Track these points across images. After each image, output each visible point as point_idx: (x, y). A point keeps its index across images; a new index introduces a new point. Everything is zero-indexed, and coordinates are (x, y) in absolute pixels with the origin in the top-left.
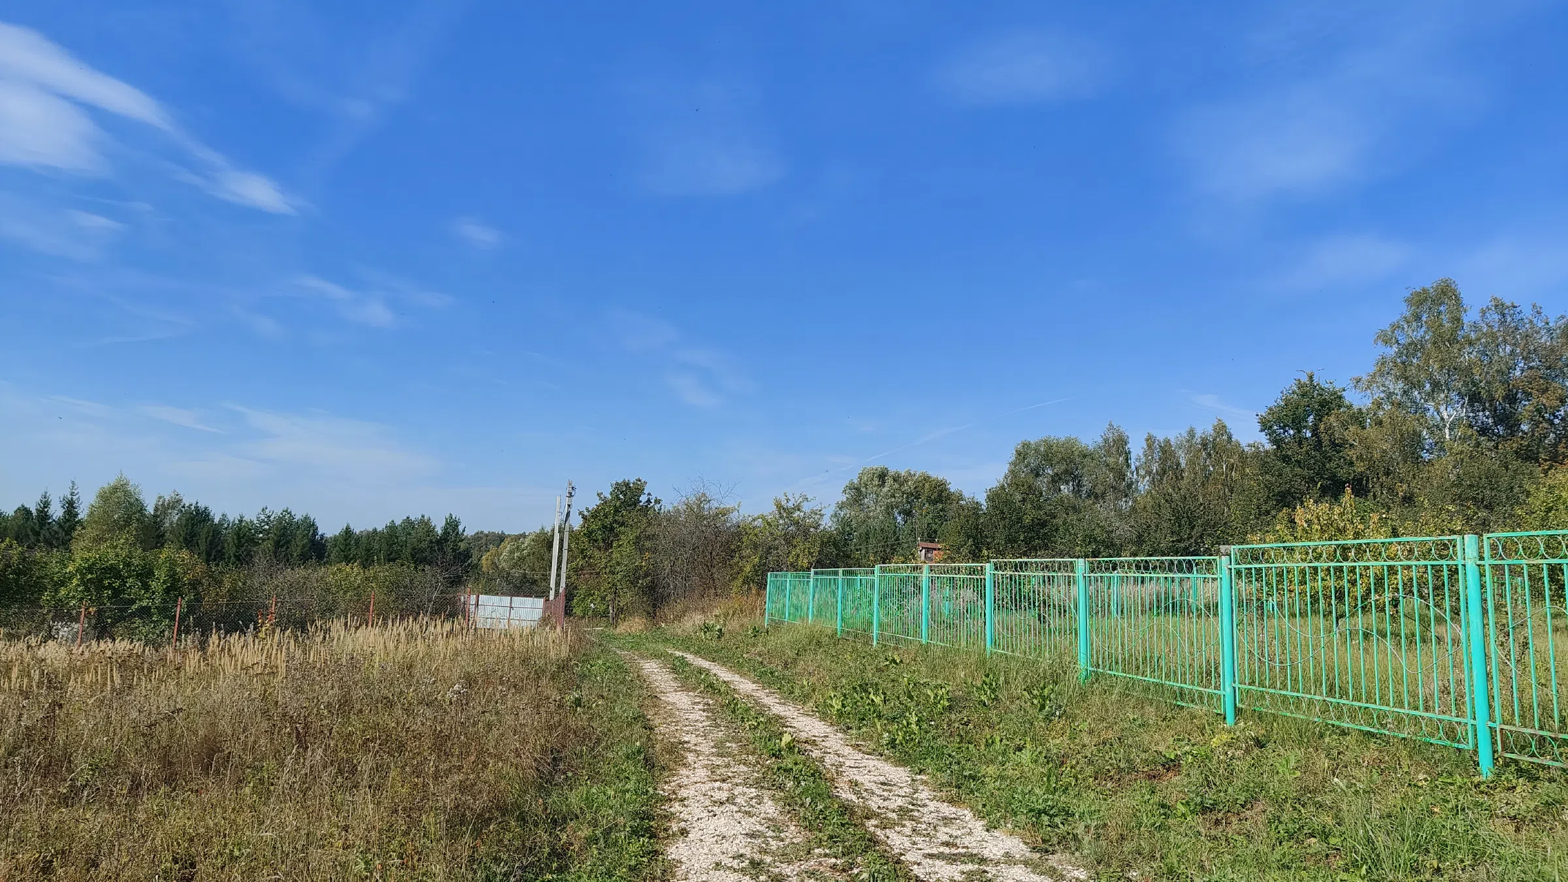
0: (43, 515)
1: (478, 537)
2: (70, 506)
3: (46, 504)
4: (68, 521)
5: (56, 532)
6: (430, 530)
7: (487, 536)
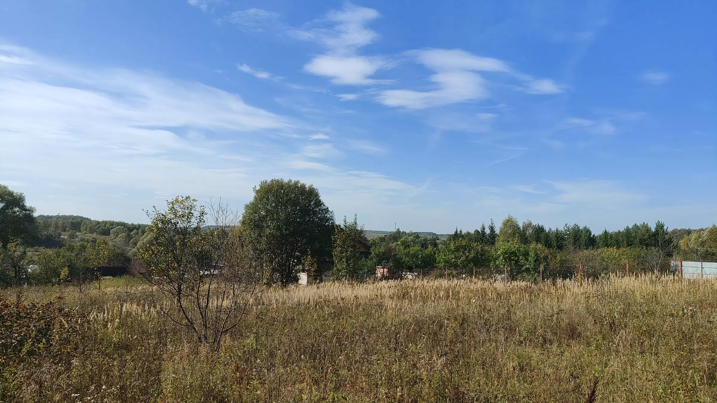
0: (483, 233)
1: (675, 232)
2: (492, 229)
3: (484, 229)
4: (492, 234)
5: (488, 239)
6: (648, 230)
7: (680, 231)
